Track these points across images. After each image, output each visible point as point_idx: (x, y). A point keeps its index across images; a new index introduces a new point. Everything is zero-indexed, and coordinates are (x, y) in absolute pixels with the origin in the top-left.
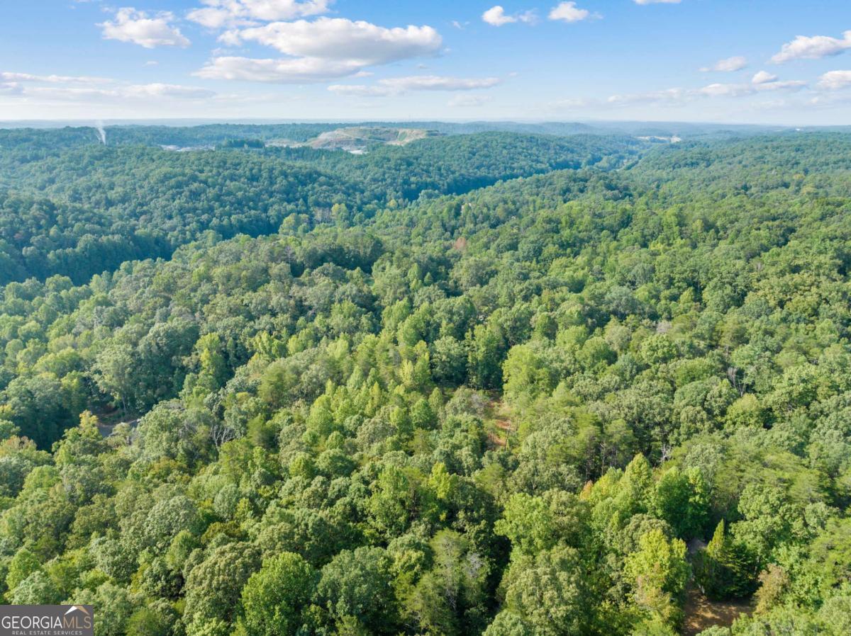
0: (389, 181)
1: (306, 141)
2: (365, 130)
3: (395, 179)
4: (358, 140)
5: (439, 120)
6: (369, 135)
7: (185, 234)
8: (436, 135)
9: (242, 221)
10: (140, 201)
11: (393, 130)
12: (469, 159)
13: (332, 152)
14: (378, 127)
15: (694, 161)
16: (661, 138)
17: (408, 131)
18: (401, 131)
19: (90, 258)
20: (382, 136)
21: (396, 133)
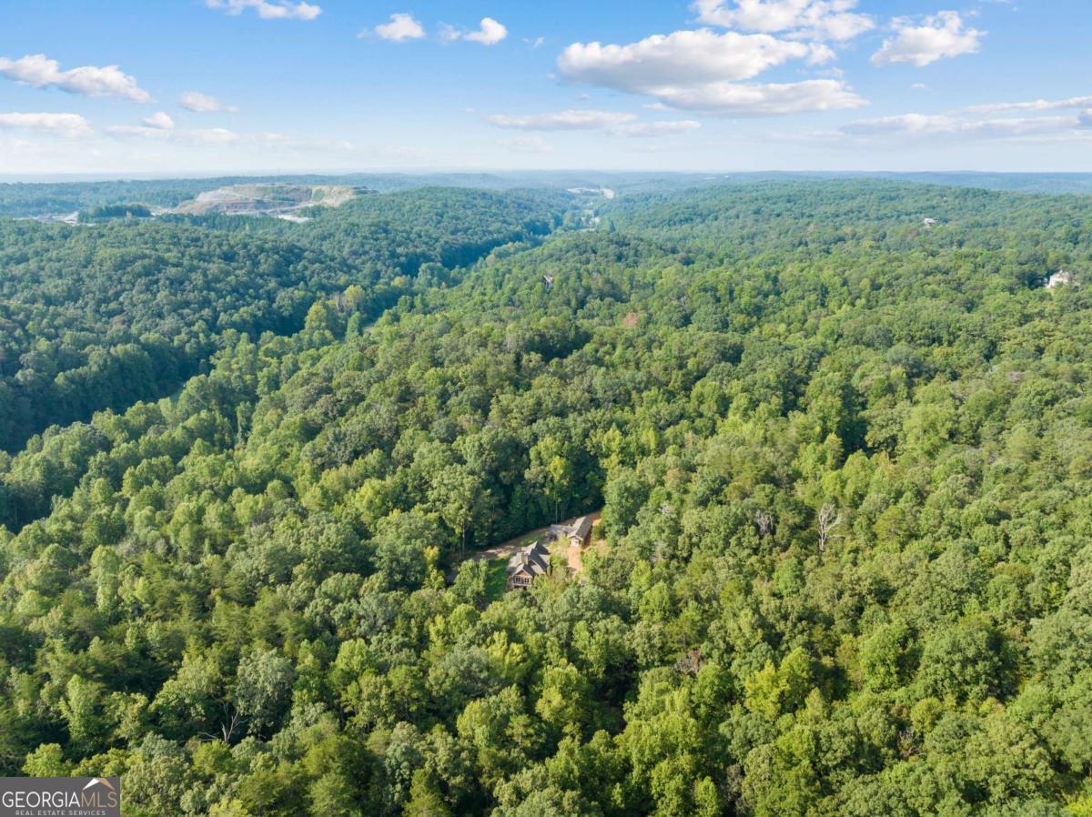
0: (373, 254)
1: (175, 205)
2: (266, 189)
3: (379, 251)
4: (259, 201)
5: (316, 173)
6: (272, 195)
7: (198, 338)
8: (365, 193)
9: (255, 316)
10: (98, 295)
11: (304, 187)
12: (439, 222)
13: (257, 219)
14: (282, 184)
15: (687, 216)
16: (592, 190)
17: (325, 188)
18: (315, 189)
19: (110, 379)
20: (289, 196)
21: (309, 192)
